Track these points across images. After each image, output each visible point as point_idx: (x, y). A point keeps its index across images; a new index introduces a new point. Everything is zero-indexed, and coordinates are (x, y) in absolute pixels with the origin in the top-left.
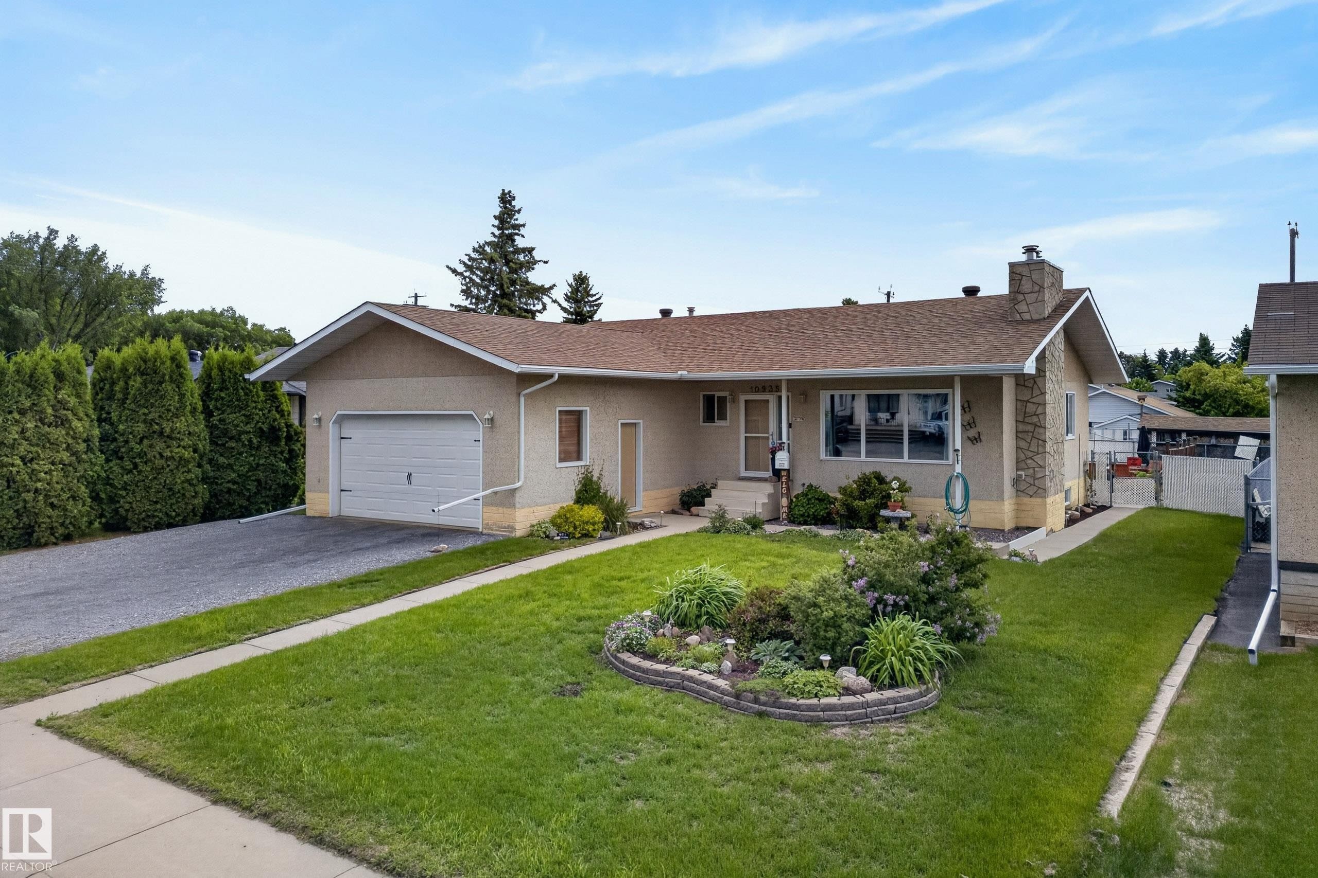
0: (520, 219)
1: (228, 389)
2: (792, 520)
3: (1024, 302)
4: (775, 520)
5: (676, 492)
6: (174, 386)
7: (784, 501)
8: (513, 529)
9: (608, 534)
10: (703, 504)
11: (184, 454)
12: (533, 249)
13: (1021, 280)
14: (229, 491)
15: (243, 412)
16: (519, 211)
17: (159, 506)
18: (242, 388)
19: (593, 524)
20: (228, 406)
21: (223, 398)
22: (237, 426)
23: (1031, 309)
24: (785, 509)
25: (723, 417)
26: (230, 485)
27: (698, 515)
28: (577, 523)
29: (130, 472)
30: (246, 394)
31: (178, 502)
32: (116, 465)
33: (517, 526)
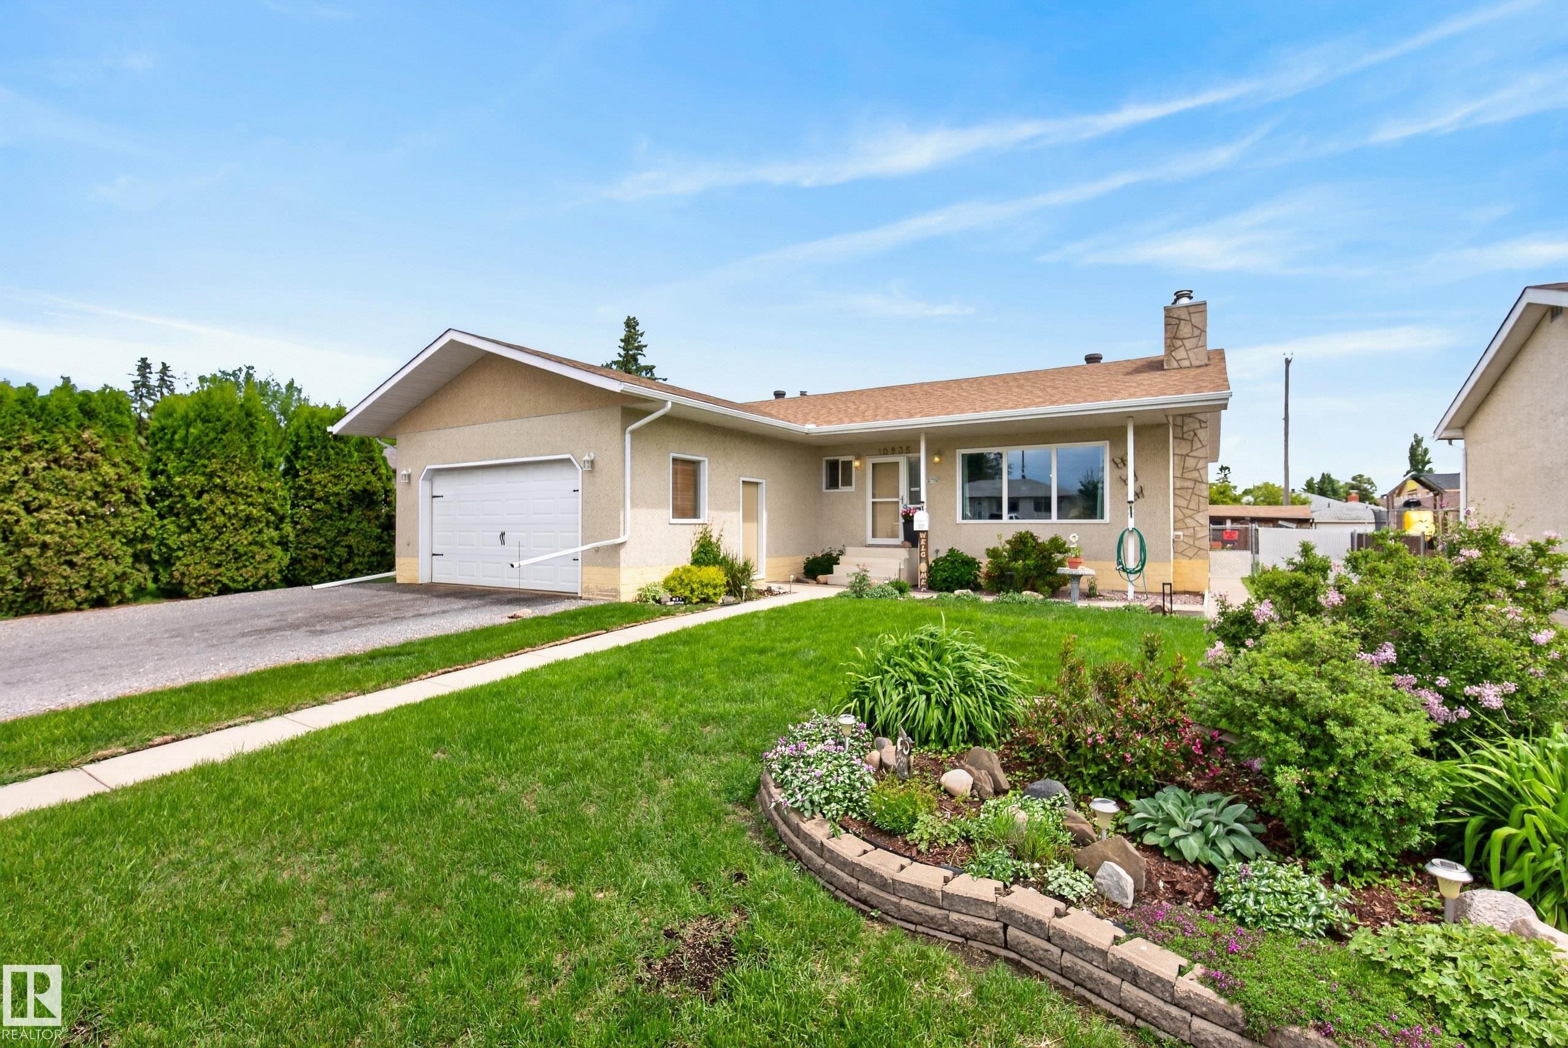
0: (643, 340)
1: (315, 447)
2: (932, 587)
3: (1182, 349)
4: (915, 587)
5: (800, 560)
6: (242, 436)
7: (923, 567)
8: (616, 592)
9: (731, 599)
10: (831, 572)
11: (251, 512)
12: (654, 367)
13: (1178, 325)
14: (315, 557)
15: (333, 472)
16: (642, 335)
17: (222, 569)
18: (333, 448)
19: (715, 587)
20: (316, 465)
21: (310, 457)
22: (325, 486)
23: (1191, 355)
24: (924, 575)
25: (848, 482)
26: (317, 551)
27: (826, 583)
28: (695, 586)
29: (187, 530)
30: (337, 454)
31: (245, 566)
32: (173, 522)
33: (622, 589)
